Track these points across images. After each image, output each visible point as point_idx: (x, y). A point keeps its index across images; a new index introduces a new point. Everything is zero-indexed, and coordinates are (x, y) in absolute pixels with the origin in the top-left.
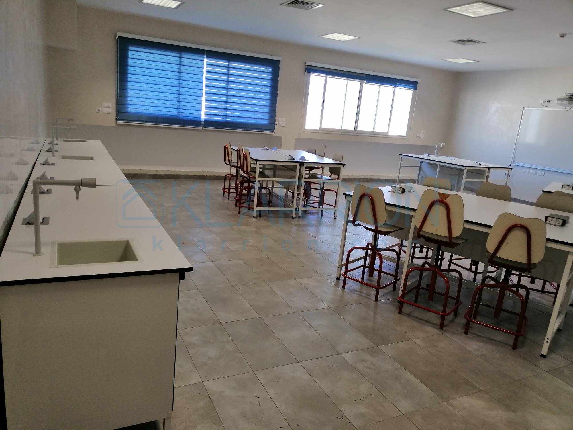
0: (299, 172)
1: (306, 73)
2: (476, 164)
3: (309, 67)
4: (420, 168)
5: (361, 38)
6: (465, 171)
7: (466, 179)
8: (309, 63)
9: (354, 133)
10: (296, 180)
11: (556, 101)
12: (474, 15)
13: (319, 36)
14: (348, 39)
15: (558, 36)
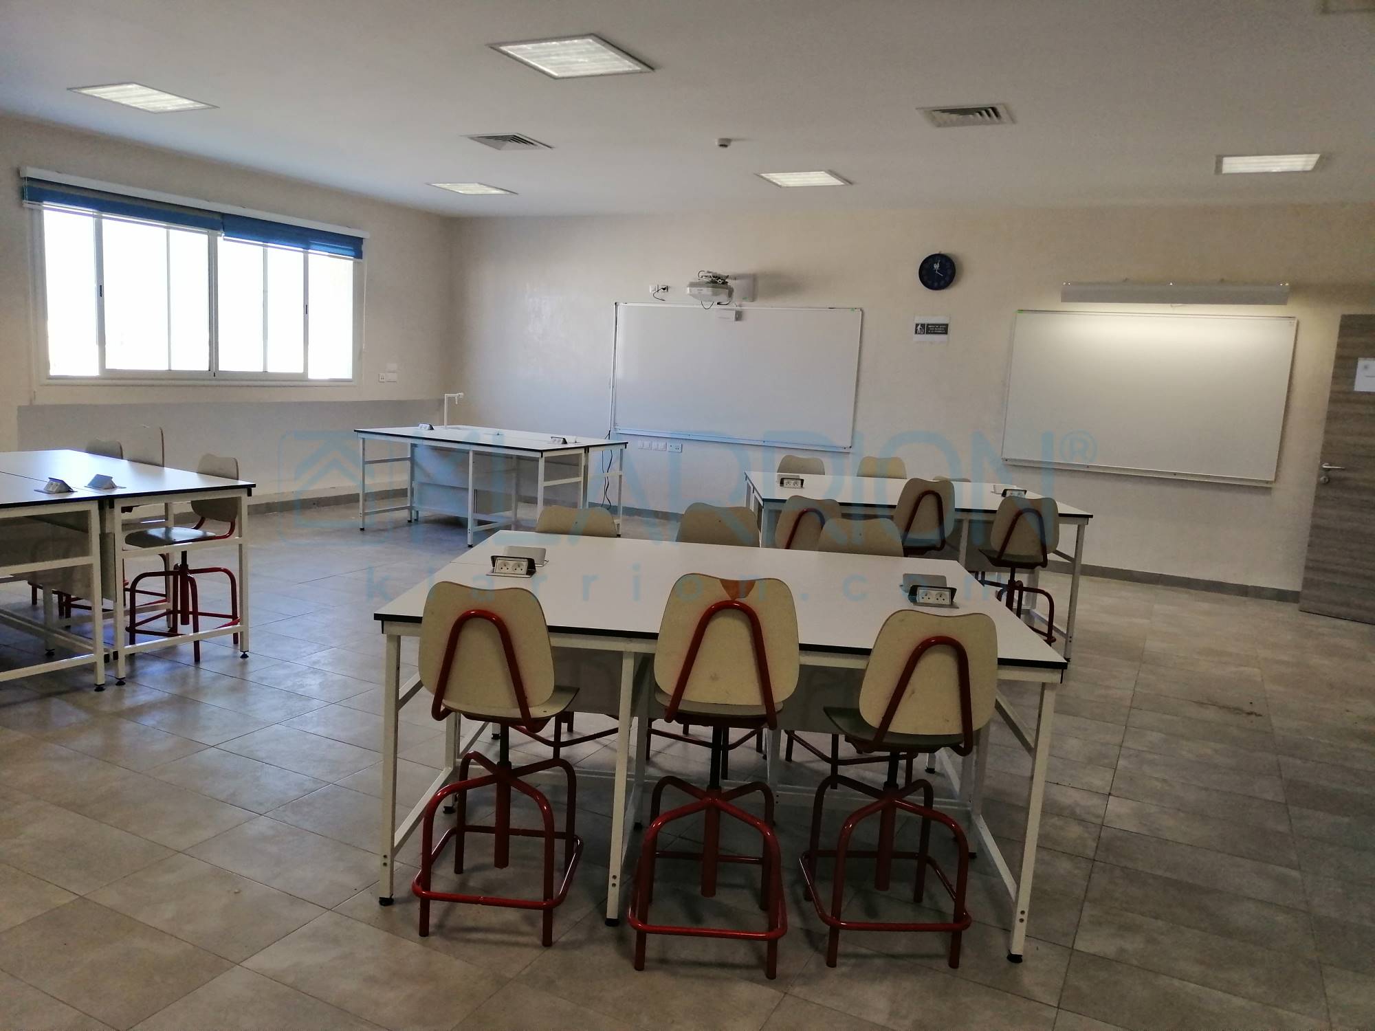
0: (99, 532)
1: (27, 204)
2: (556, 442)
3: (35, 185)
4: (412, 459)
5: (217, 107)
6: (542, 464)
7: (545, 480)
8: (32, 172)
9: (210, 380)
10: (94, 559)
11: (688, 288)
12: (557, 72)
13: (68, 89)
14: (170, 108)
15: (717, 143)
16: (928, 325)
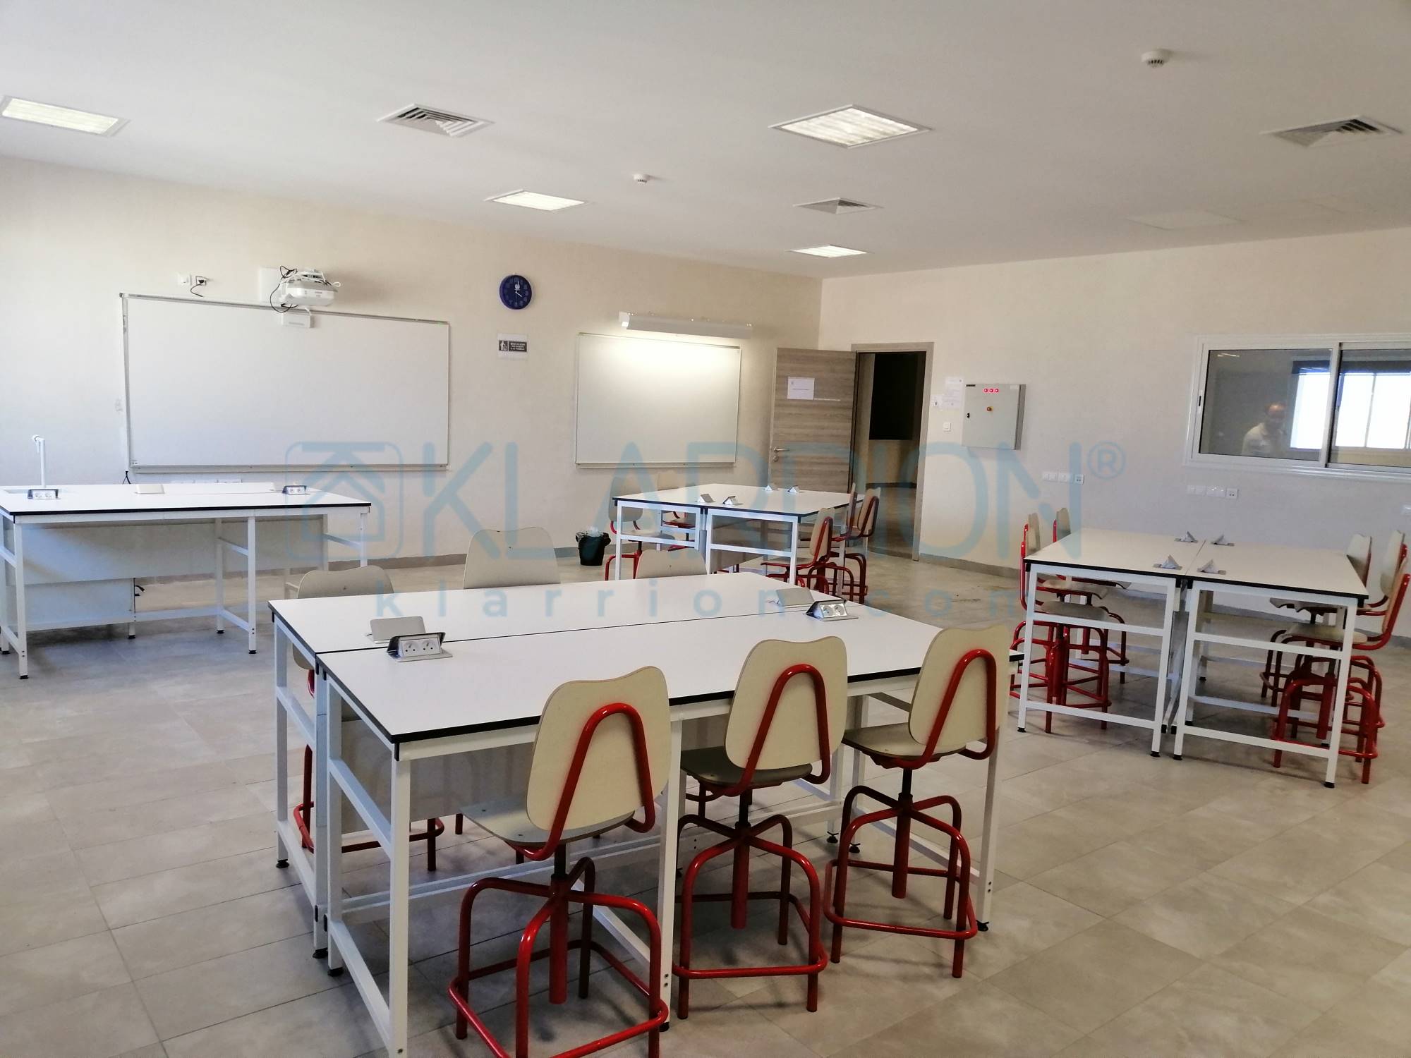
16: (510, 342)
